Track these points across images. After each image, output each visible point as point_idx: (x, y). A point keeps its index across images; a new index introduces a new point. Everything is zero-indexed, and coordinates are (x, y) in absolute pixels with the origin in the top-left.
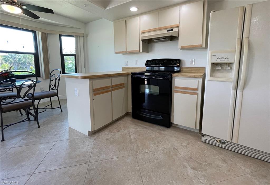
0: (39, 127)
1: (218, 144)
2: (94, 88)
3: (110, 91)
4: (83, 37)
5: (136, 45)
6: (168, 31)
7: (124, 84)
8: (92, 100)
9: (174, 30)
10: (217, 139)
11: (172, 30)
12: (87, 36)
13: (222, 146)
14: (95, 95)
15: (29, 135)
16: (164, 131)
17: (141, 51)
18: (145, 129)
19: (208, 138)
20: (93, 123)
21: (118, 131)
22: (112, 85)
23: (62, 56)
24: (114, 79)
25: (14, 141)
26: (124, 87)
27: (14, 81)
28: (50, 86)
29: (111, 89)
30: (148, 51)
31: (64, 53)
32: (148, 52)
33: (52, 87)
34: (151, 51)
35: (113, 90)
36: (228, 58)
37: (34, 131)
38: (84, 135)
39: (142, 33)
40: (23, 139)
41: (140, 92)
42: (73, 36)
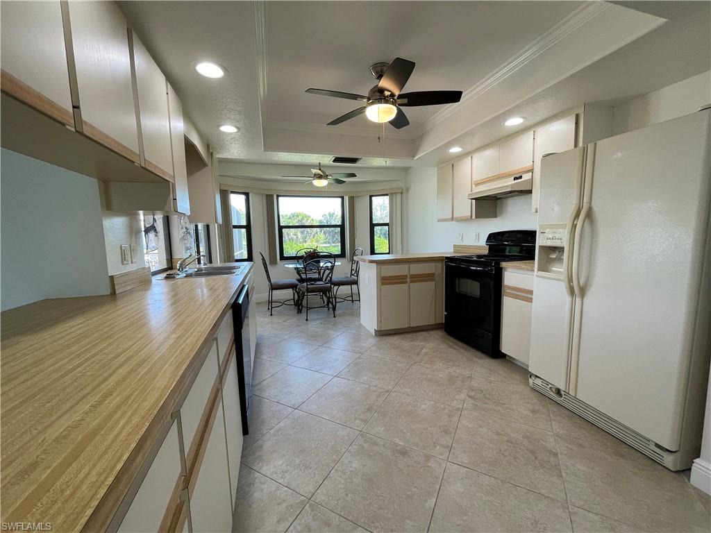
0: (335, 317)
1: (553, 395)
2: (383, 275)
3: (406, 282)
4: (402, 193)
5: (466, 207)
6: (515, 179)
7: (434, 274)
8: (379, 291)
9: (526, 177)
10: (550, 386)
11: (521, 177)
12: (408, 190)
13: (557, 398)
14: (383, 284)
15: (325, 321)
16: (480, 358)
17: (474, 217)
18: (452, 349)
19: (538, 382)
20: (380, 321)
21: (412, 341)
22: (411, 273)
23: (372, 226)
24: (413, 266)
25: (314, 323)
26: (433, 280)
27: (319, 262)
28: (352, 270)
29: (408, 280)
30: (495, 215)
31: (375, 222)
32: (496, 217)
33: (353, 272)
34: (501, 215)
35: (411, 282)
36: (561, 239)
37: (330, 319)
38: (371, 334)
39: (476, 185)
40: (321, 323)
41: (457, 291)
42: (387, 195)
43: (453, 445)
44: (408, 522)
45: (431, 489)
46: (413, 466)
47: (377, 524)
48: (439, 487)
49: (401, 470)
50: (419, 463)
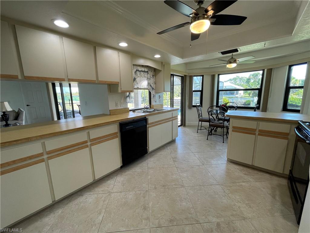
3: (255, 134)
7: (288, 134)
14: (233, 131)
23: (288, 88)
26: (287, 139)
35: (259, 134)
42: (306, 63)
43: (163, 228)
44: (111, 224)
45: (130, 227)
46: (139, 215)
47: (107, 214)
48: (132, 229)
49: (135, 212)
50: (142, 217)
